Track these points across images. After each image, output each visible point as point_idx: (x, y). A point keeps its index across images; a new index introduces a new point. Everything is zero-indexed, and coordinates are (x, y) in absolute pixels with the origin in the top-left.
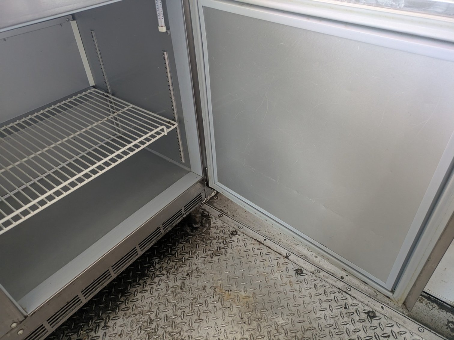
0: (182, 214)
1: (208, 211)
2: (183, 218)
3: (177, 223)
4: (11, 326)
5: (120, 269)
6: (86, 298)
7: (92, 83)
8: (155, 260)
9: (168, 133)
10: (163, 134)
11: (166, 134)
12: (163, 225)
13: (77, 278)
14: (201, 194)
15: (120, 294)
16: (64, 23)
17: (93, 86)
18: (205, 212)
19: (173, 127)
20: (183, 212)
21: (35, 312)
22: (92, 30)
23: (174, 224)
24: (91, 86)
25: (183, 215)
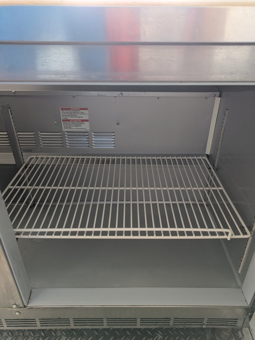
0: (203, 323)
1: (244, 333)
2: (201, 327)
3: (192, 327)
4: (12, 305)
5: (114, 325)
6: (74, 325)
7: (208, 152)
8: (159, 335)
9: (231, 239)
10: (225, 237)
11: (229, 239)
12: (174, 319)
13: (73, 308)
14: (237, 319)
15: (113, 337)
16: (210, 97)
17: (208, 155)
18: (240, 333)
19: (242, 236)
20: (205, 322)
21: (32, 308)
22: (227, 109)
23: (188, 326)
24: (206, 154)
25: (204, 325)
